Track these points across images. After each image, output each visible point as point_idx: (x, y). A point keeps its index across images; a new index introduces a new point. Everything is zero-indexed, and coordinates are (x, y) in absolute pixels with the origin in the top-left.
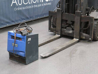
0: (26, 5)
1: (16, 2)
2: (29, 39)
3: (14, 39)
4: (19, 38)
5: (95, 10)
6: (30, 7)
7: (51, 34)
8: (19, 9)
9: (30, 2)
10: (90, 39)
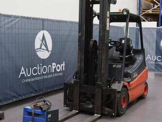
0: (35, 76)
1: (24, 73)
2: (50, 116)
3: (31, 115)
4: (38, 115)
5: (117, 82)
6: (39, 78)
7: (66, 110)
8: (27, 81)
9: (40, 72)
10: (114, 114)
